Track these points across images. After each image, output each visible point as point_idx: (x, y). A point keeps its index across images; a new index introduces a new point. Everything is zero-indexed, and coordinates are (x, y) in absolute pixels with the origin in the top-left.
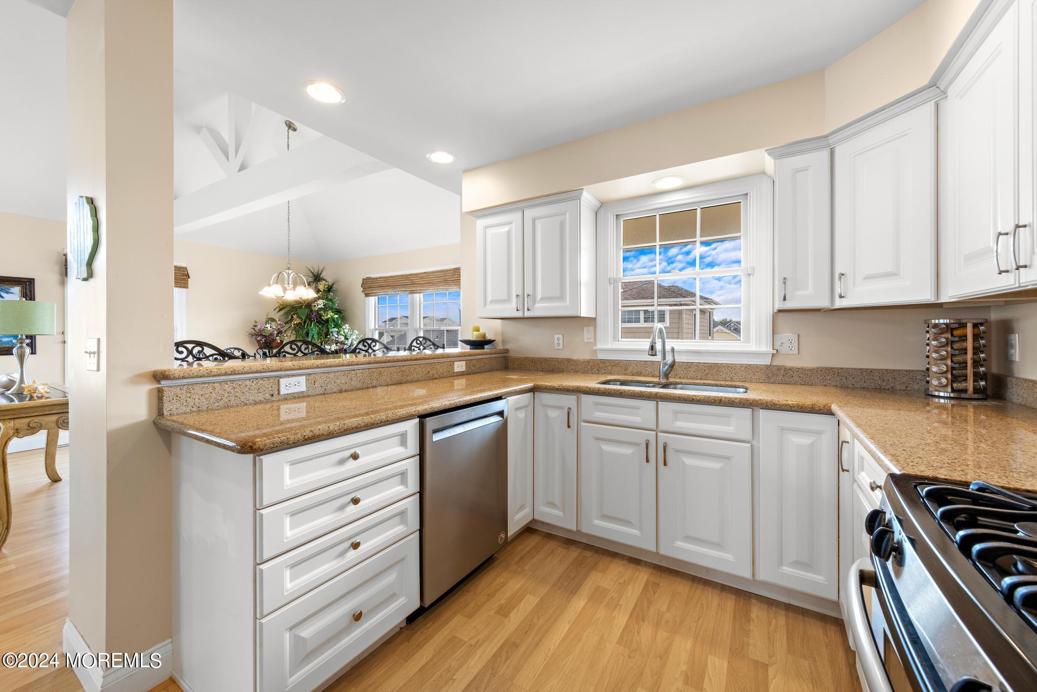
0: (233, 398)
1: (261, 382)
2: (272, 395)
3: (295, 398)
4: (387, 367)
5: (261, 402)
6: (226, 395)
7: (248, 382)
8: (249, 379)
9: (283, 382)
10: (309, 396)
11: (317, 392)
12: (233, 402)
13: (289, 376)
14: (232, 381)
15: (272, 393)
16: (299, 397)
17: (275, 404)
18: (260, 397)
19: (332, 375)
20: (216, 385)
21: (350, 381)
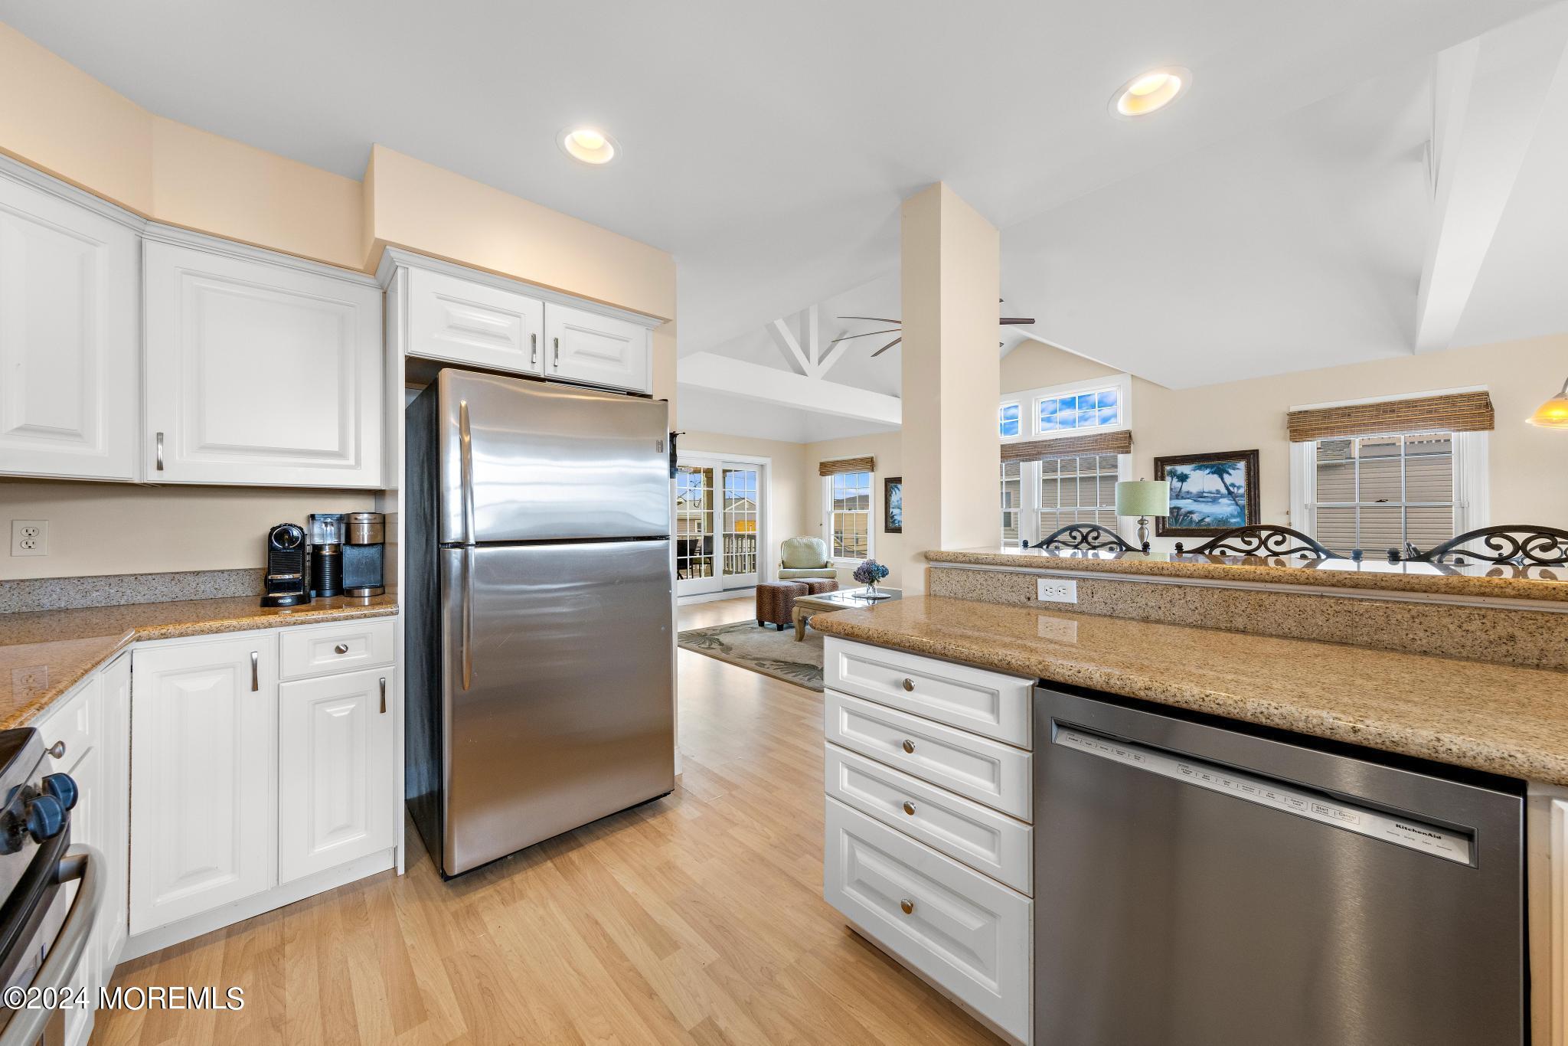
0: (985, 592)
1: (1015, 578)
2: (1029, 599)
3: (1060, 610)
4: (1288, 595)
5: (1014, 605)
6: (979, 587)
7: (1000, 576)
8: (1003, 573)
9: (1042, 583)
10: (1082, 613)
11: (1098, 611)
12: (985, 597)
13: (1053, 577)
14: (985, 572)
15: (1028, 595)
16: (1067, 611)
17: (1033, 612)
18: (1014, 598)
19: (1127, 588)
20: (970, 573)
21: (1168, 605)
